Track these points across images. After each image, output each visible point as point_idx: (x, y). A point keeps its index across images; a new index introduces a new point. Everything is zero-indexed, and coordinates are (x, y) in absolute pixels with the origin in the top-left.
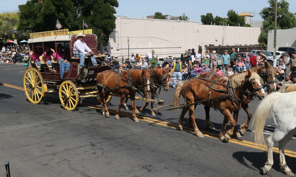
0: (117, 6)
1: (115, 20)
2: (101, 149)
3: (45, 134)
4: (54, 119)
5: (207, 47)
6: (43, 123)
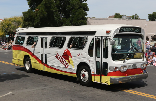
0: (88, 11)
3: (43, 95)
4: (48, 86)
5: (153, 37)
6: (41, 88)
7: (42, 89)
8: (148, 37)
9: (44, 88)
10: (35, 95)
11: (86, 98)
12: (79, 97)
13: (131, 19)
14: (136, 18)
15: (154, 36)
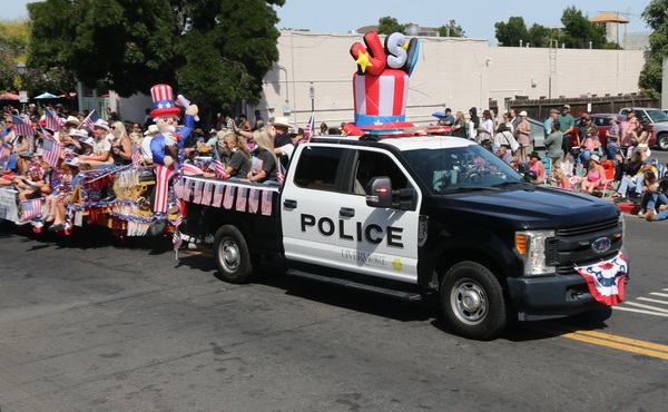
0: (281, 4)
1: (275, 38)
2: (238, 359)
3: (99, 327)
4: (122, 289)
5: (511, 102)
6: (96, 301)
7: (99, 304)
8: (495, 103)
9: (108, 297)
10: (68, 330)
11: (273, 334)
12: (244, 333)
13: (438, 37)
14: (452, 34)
15: (517, 97)
